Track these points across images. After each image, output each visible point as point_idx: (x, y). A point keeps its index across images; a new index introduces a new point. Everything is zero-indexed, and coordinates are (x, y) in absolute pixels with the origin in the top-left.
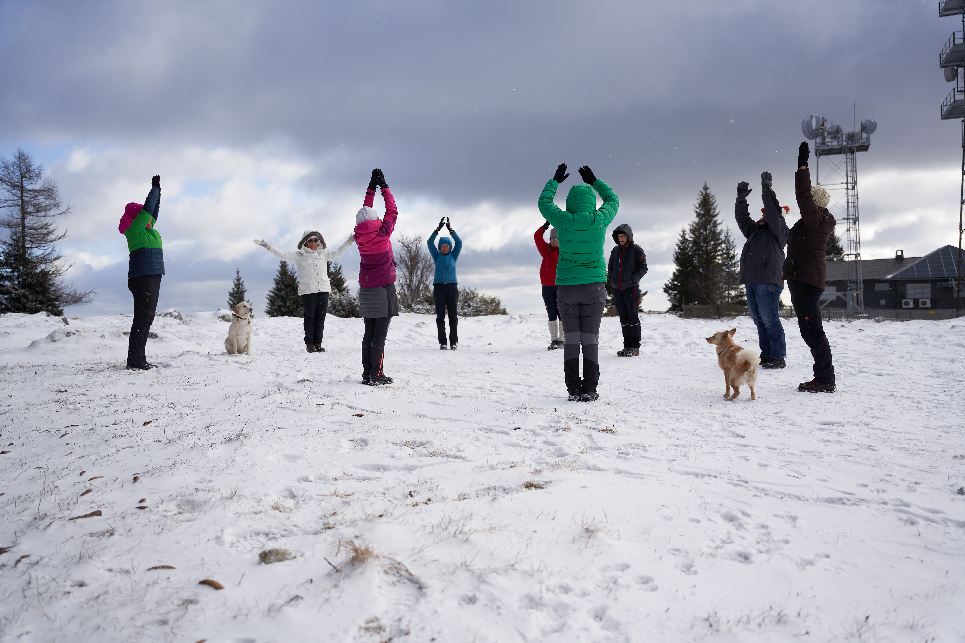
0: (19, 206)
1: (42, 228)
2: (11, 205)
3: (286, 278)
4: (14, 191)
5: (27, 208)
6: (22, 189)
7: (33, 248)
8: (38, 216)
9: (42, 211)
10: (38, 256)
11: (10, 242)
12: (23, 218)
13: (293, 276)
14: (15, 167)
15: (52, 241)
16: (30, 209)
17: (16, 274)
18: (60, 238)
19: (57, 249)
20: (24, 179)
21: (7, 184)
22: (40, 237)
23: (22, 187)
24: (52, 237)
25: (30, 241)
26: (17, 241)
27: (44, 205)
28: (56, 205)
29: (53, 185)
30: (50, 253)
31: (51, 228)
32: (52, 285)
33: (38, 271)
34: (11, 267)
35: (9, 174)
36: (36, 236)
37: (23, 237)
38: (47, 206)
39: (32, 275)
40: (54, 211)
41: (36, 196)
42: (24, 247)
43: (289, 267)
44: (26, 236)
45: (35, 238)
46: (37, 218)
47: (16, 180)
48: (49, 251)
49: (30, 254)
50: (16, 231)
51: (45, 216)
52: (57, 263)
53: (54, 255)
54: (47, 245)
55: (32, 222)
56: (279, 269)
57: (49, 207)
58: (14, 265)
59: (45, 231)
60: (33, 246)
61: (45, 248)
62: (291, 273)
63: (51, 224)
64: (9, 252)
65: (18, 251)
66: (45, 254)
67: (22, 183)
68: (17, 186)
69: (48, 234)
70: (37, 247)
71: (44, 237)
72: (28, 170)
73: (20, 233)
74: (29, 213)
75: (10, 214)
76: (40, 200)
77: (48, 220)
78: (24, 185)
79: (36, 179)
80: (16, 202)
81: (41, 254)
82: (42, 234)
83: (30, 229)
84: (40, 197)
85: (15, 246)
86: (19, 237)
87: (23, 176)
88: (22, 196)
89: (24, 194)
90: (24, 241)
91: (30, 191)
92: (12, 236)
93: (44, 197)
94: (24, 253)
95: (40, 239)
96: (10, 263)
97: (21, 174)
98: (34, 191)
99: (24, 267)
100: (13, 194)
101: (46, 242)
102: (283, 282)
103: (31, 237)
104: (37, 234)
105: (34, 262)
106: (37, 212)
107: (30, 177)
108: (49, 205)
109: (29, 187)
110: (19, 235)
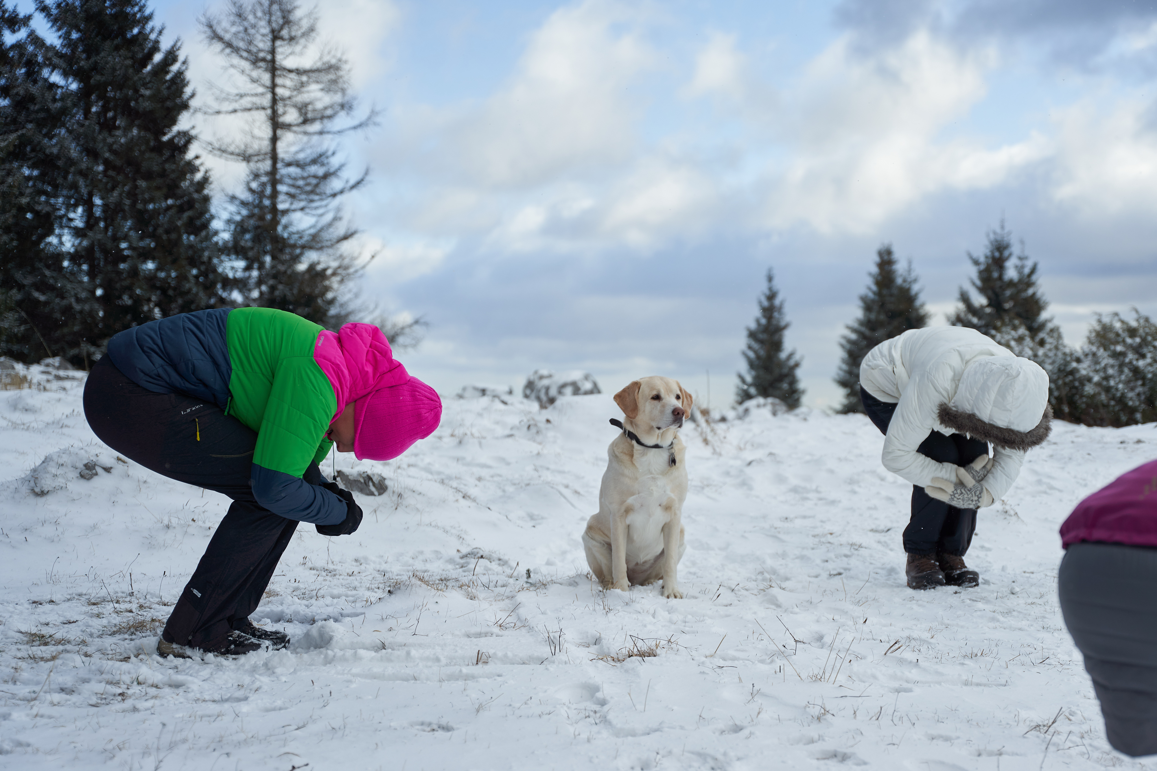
0: (264, 108)
1: (314, 162)
2: (249, 106)
3: (891, 295)
4: (255, 74)
5: (284, 113)
6: (273, 68)
7: (294, 210)
8: (305, 133)
9: (313, 120)
10: (304, 231)
11: (244, 195)
12: (274, 139)
13: (908, 290)
14: (259, 14)
15: (334, 195)
16: (291, 116)
17: (255, 273)
18: (353, 187)
19: (346, 215)
20: (278, 43)
21: (241, 56)
22: (308, 184)
23: (273, 61)
24: (336, 184)
25: (287, 194)
26: (260, 194)
27: (319, 105)
28: (345, 106)
29: (339, 55)
30: (330, 225)
31: (335, 162)
32: (332, 302)
33: (302, 267)
34: (246, 258)
35: (246, 30)
36: (301, 183)
37: (274, 182)
38: (326, 108)
39: (290, 276)
40: (342, 121)
41: (302, 85)
42: (274, 209)
43: (900, 268)
44: (281, 182)
45: (298, 187)
46: (305, 138)
47: (261, 45)
48: (328, 217)
49: (286, 227)
50: (258, 169)
51: (321, 133)
52: (346, 247)
53: (340, 229)
54: (324, 203)
55: (293, 149)
56: (875, 270)
57: (329, 112)
58: (250, 254)
59: (320, 171)
60: (294, 207)
61: (320, 211)
62: (905, 281)
63: (334, 154)
64: (242, 221)
65: (262, 218)
66: (319, 226)
67: (273, 52)
68: (264, 60)
69: (326, 176)
70: (302, 209)
71: (317, 185)
72: (287, 22)
73: (267, 174)
74: (288, 127)
75: (247, 128)
76: (313, 95)
77: (327, 143)
78: (279, 57)
79: (302, 41)
80: (258, 100)
81: (310, 228)
82: (315, 177)
83: (289, 165)
84: (314, 87)
85: (255, 207)
86: (263, 185)
87: (275, 36)
88: (274, 86)
89: (279, 81)
90: (275, 194)
91: (290, 71)
92: (248, 183)
93: (320, 86)
94: (275, 222)
95: (308, 188)
96: (243, 247)
97: (273, 31)
98: (299, 72)
99: (274, 258)
100: (254, 81)
101: (322, 195)
102: (882, 305)
103: (290, 185)
104: (303, 178)
105: (294, 246)
106: (305, 121)
107: (292, 39)
108: (331, 106)
109: (290, 63)
110: (264, 179)
